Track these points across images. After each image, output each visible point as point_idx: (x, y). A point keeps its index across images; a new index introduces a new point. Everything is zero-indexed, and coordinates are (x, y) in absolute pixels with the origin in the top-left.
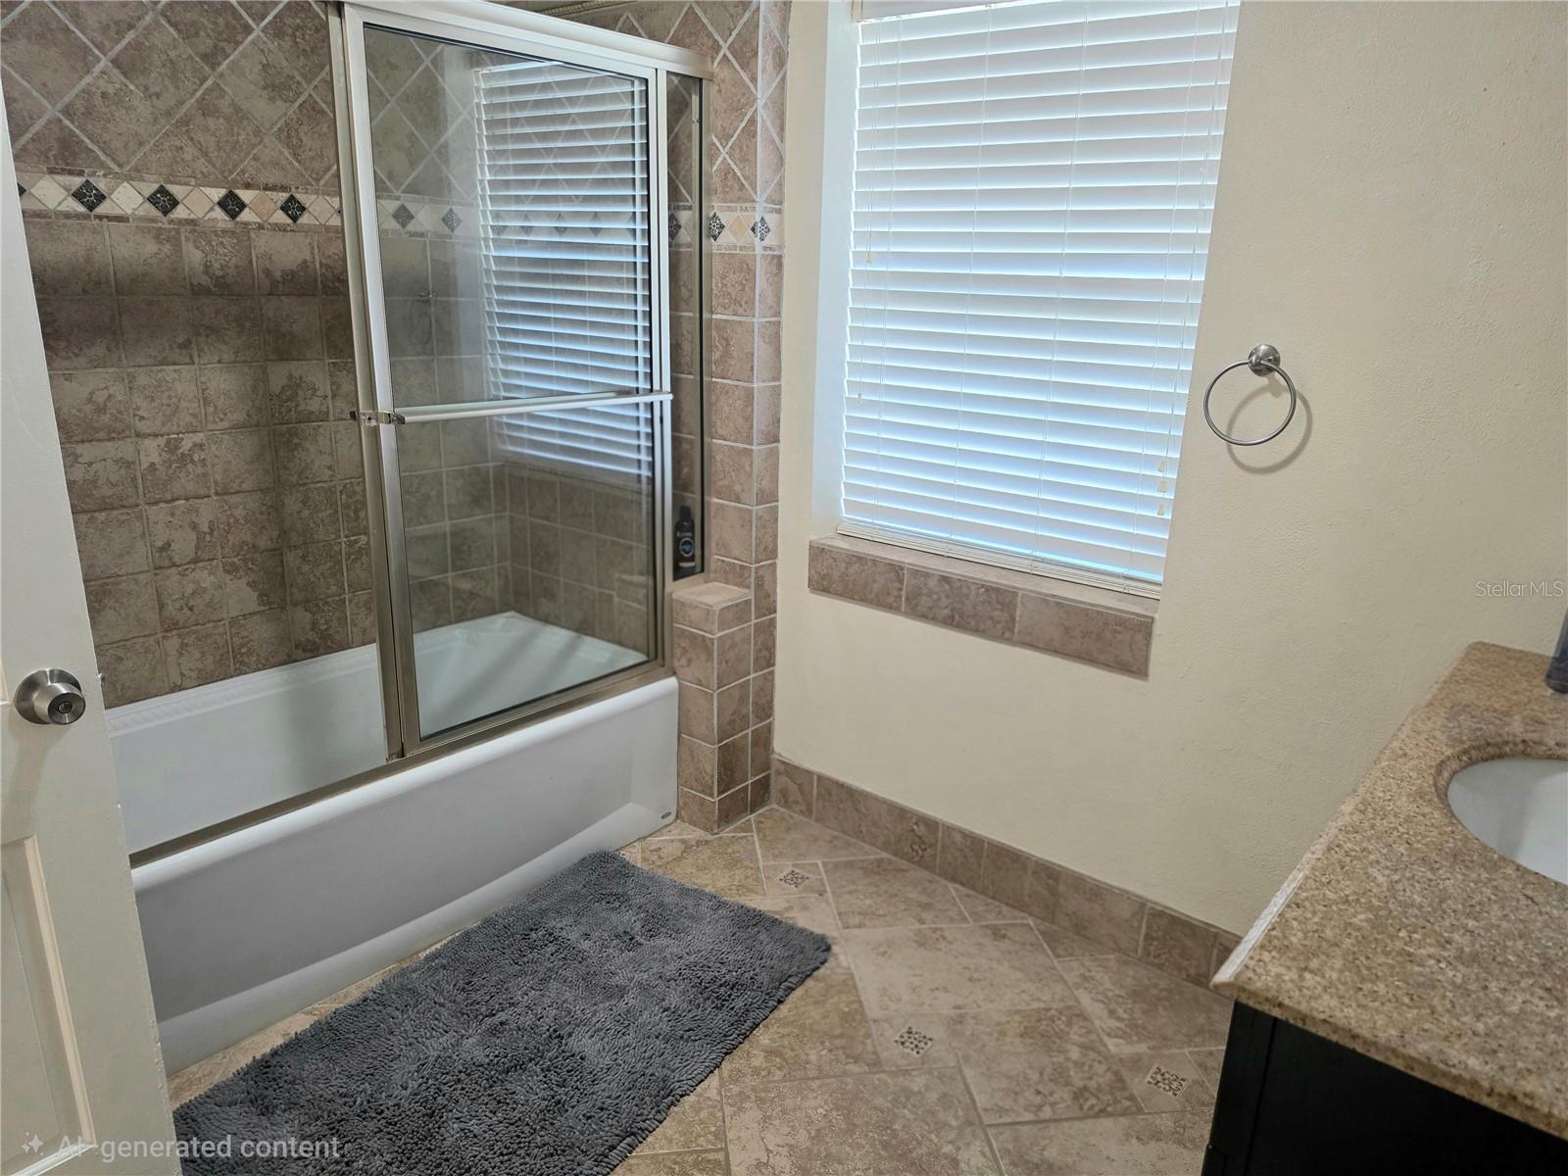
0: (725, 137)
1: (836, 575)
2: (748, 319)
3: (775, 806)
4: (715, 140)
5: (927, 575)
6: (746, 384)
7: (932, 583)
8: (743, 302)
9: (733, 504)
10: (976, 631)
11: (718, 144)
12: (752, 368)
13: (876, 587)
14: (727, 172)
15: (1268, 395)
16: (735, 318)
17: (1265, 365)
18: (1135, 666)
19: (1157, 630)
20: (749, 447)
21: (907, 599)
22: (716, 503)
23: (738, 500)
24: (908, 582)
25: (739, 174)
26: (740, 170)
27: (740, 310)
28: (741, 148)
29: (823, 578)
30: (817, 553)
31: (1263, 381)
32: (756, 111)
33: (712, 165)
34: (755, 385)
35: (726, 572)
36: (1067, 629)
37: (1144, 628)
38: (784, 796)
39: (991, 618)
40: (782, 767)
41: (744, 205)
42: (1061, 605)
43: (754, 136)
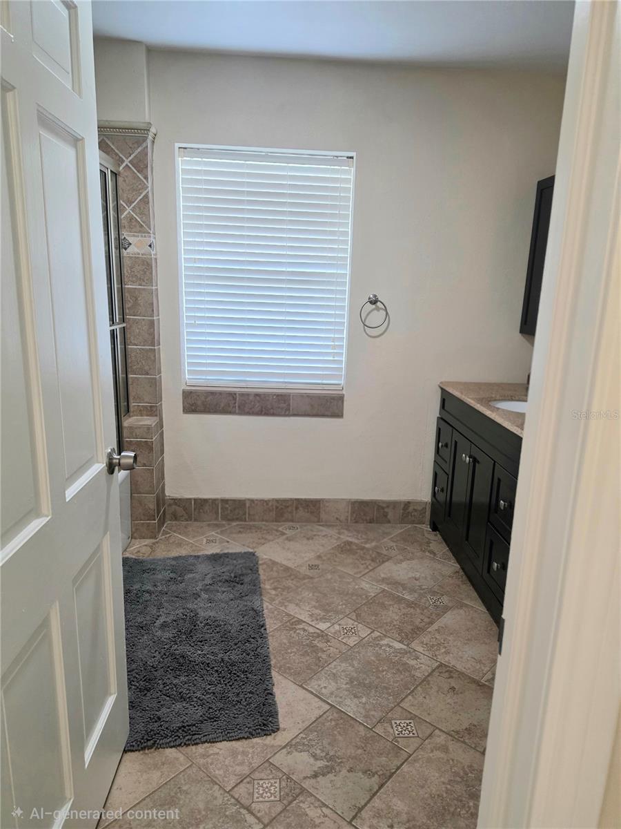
0: (130, 202)
1: (199, 403)
2: (149, 288)
3: (169, 522)
4: (123, 203)
5: (248, 395)
6: (149, 318)
7: (251, 398)
8: (145, 280)
9: (143, 376)
10: (273, 415)
11: (125, 205)
12: (153, 310)
13: (222, 405)
14: (131, 219)
15: (376, 311)
16: (140, 287)
17: (374, 302)
18: (339, 415)
19: (345, 399)
20: (153, 348)
21: (239, 407)
22: (132, 377)
23: (147, 374)
24: (239, 399)
25: (139, 220)
26: (140, 218)
27: (144, 283)
28: (140, 208)
29: (192, 405)
30: (187, 395)
31: (374, 306)
32: (148, 192)
33: (121, 215)
34: (155, 318)
35: (140, 410)
36: (312, 406)
37: (341, 398)
38: (174, 515)
39: (279, 407)
40: (172, 501)
41: (144, 235)
42: (309, 396)
43: (148, 203)
